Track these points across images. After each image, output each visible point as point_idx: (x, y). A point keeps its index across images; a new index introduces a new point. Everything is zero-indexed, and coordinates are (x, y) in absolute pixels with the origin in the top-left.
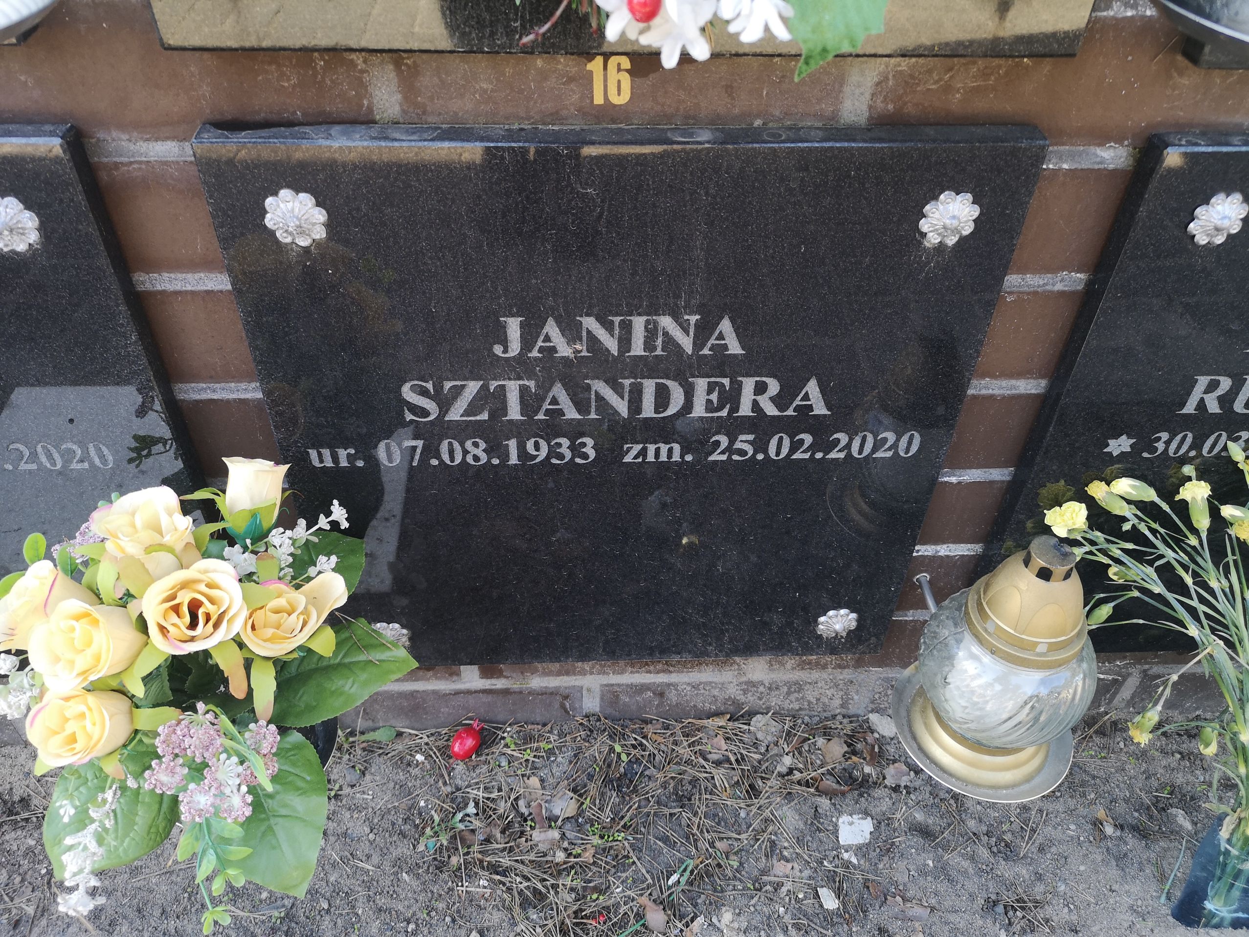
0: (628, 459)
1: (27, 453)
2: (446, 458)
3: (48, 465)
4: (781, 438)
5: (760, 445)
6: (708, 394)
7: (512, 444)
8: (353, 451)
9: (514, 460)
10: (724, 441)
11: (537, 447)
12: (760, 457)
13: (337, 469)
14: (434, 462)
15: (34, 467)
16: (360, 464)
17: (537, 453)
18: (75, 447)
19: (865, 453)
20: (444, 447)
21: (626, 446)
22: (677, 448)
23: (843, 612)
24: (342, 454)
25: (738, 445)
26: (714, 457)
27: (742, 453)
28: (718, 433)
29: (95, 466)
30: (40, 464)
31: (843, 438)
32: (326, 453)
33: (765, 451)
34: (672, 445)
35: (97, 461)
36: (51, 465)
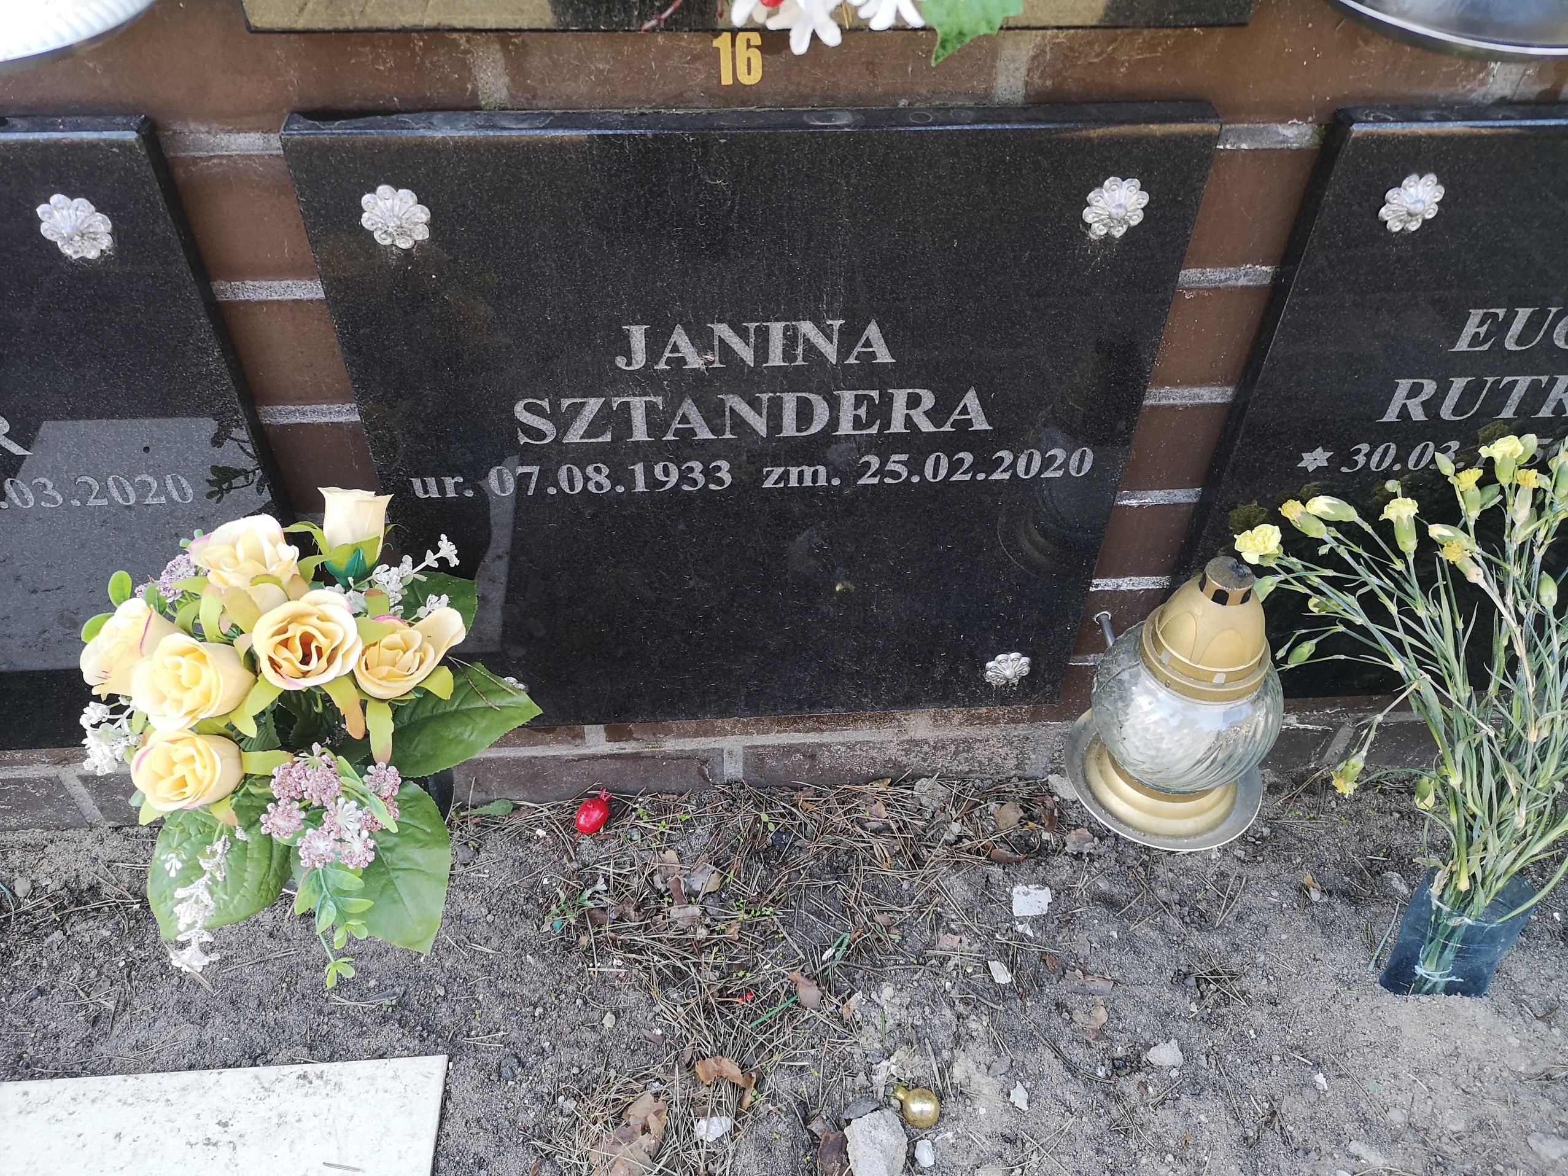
0: (768, 484)
1: (96, 487)
2: (565, 486)
3: (121, 501)
4: (938, 458)
5: (914, 466)
6: (855, 409)
7: (639, 469)
8: (461, 480)
9: (640, 487)
10: (875, 461)
11: (667, 474)
12: (915, 479)
13: (443, 500)
14: (552, 491)
15: (105, 502)
16: (469, 494)
17: (666, 479)
18: (150, 479)
19: (1033, 473)
20: (563, 472)
21: (765, 470)
22: (822, 470)
23: (1013, 655)
24: (449, 482)
25: (891, 466)
26: (864, 481)
27: (895, 475)
28: (867, 453)
29: (173, 500)
30: (111, 499)
31: (1007, 456)
32: (431, 482)
33: (921, 474)
34: (818, 467)
35: (175, 495)
36: (124, 499)
